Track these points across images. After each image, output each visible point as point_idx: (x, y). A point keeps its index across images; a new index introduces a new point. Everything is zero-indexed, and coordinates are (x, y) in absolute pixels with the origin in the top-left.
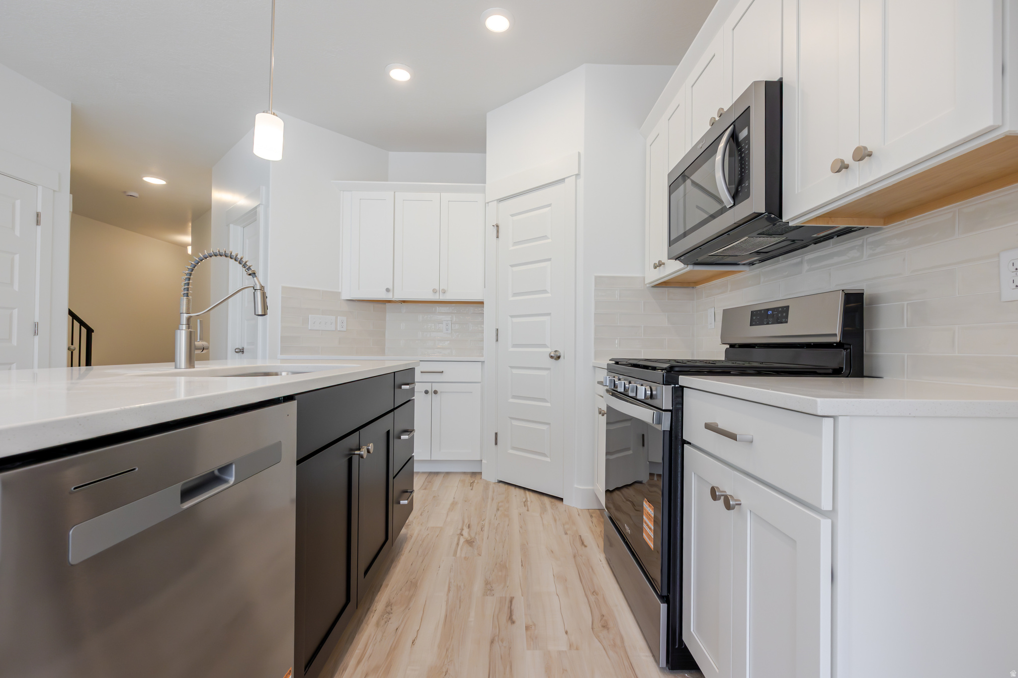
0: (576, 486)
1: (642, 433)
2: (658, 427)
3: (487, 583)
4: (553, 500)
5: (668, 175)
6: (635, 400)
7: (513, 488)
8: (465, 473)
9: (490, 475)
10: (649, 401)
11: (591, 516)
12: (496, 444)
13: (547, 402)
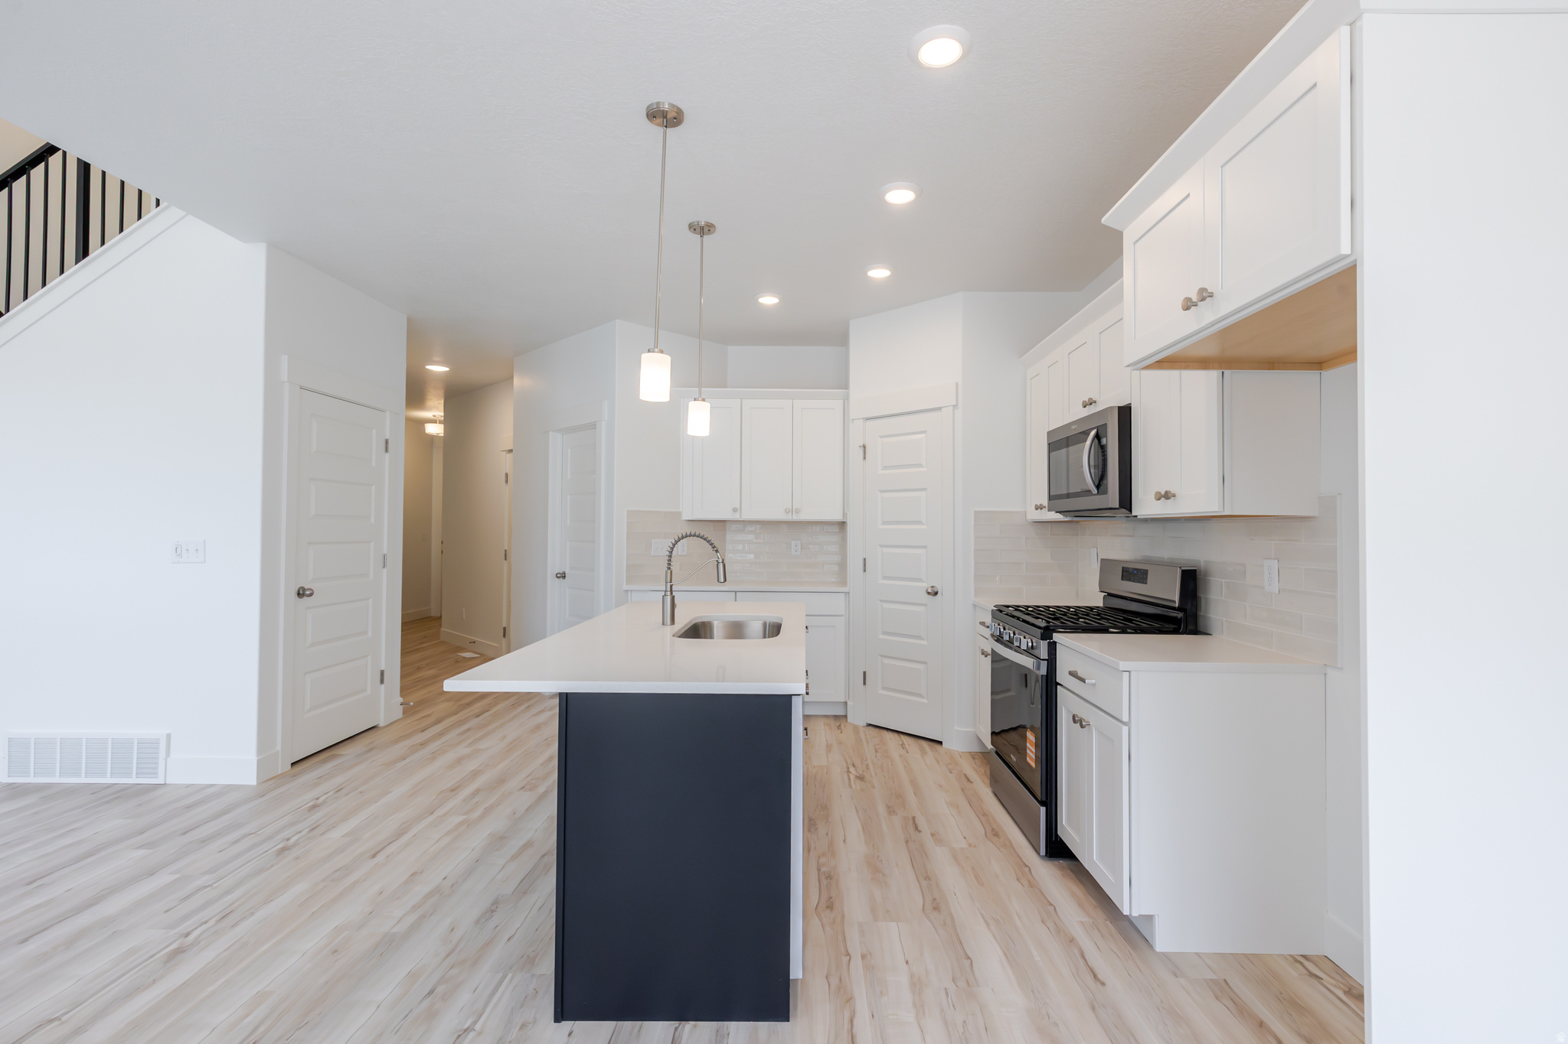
0: (956, 728)
1: (1025, 676)
2: (1037, 672)
3: (888, 807)
4: (931, 743)
5: (1048, 433)
6: (1018, 649)
7: (885, 732)
8: (826, 716)
9: (858, 717)
10: (1031, 651)
11: (974, 758)
12: (865, 684)
13: (923, 639)
